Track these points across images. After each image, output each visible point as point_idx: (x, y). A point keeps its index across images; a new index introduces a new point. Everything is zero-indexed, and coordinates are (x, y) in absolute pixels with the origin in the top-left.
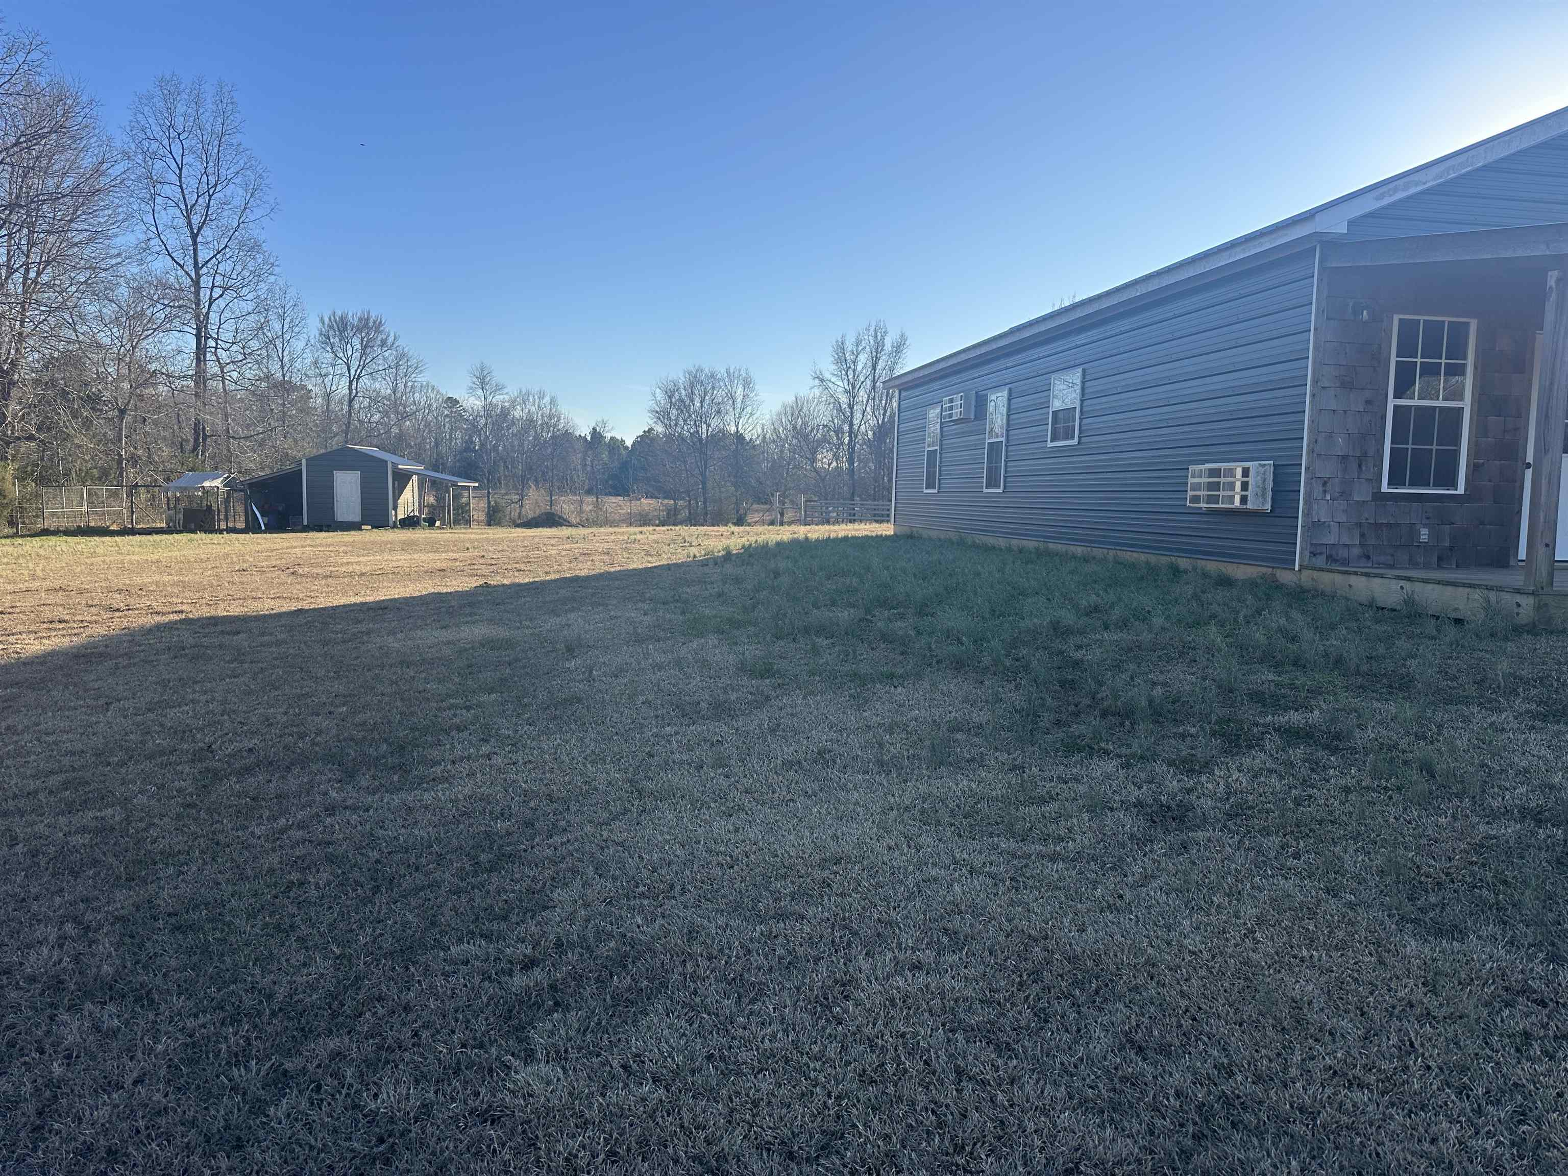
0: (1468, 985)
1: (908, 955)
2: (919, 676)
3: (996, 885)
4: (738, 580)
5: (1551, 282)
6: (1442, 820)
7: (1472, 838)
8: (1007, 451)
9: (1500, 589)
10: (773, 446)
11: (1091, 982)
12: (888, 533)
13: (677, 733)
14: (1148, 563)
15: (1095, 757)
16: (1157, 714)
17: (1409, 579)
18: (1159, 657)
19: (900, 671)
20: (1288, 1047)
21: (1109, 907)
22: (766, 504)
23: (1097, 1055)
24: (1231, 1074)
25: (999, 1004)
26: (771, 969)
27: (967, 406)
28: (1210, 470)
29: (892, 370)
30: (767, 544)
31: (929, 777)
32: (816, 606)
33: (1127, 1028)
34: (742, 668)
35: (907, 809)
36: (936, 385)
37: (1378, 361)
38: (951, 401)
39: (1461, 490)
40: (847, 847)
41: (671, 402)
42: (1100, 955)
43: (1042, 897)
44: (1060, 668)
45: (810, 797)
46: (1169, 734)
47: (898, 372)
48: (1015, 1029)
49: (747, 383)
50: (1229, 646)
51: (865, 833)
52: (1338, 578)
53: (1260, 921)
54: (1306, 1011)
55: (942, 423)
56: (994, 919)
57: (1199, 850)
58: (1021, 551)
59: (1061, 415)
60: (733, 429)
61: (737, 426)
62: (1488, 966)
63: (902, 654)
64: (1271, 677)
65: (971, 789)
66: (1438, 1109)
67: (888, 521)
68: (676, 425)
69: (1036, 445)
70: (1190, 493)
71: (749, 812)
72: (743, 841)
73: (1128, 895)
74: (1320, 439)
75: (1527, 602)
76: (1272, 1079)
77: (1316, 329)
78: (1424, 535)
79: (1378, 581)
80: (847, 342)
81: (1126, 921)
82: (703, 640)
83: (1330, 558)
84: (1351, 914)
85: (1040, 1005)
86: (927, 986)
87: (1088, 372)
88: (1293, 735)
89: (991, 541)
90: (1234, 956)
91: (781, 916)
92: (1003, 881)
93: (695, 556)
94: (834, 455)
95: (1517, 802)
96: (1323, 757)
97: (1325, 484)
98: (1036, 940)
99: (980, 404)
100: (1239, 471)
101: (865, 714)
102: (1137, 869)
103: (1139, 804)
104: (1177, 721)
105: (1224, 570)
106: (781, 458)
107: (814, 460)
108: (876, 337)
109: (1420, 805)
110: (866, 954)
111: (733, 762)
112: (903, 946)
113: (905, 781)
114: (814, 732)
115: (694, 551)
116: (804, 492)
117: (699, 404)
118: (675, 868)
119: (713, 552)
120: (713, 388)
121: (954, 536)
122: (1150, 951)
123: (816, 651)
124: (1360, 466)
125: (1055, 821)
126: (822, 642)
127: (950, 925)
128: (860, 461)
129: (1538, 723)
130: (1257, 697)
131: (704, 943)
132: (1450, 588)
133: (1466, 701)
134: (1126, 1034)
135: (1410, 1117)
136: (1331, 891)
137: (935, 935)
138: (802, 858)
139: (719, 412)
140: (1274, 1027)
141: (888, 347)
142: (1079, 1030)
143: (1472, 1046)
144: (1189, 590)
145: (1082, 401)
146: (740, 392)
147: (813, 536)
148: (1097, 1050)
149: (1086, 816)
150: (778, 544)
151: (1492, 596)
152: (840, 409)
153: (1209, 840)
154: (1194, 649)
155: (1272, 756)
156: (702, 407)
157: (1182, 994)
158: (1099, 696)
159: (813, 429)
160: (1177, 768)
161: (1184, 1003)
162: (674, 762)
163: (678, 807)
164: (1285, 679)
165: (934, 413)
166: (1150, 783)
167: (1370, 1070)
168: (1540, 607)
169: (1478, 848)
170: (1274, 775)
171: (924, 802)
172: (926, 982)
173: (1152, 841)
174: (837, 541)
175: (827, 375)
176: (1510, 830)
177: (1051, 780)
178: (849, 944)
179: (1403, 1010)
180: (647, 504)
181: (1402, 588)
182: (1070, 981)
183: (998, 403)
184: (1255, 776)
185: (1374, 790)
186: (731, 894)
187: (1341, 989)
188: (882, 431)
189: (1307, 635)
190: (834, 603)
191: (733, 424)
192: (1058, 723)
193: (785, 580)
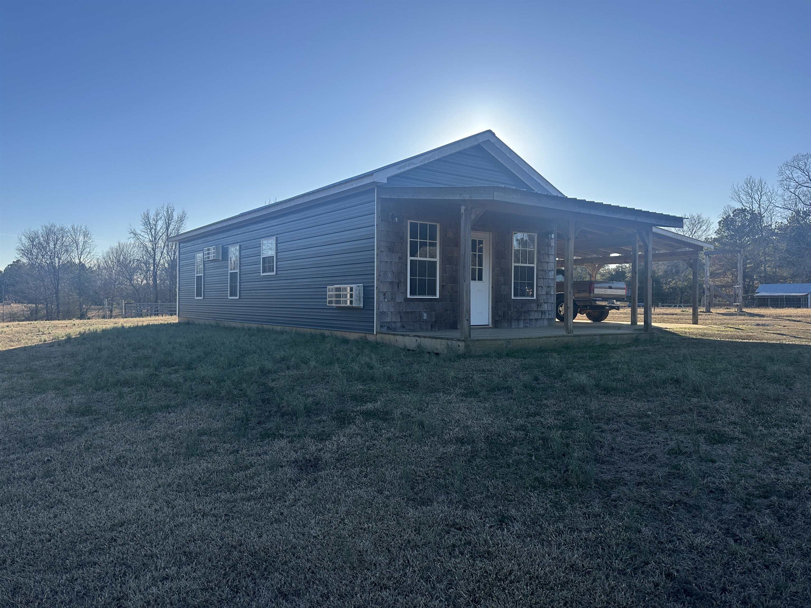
0: (433, 527)
1: (161, 572)
2: (184, 405)
3: (217, 520)
4: (73, 355)
5: (462, 211)
6: (426, 448)
7: (437, 455)
8: (240, 277)
9: (452, 339)
10: (104, 271)
11: (263, 564)
12: (175, 322)
13: (18, 459)
14: (311, 333)
15: (276, 440)
16: (308, 412)
17: (419, 336)
18: (312, 382)
19: (173, 403)
20: (355, 577)
21: (276, 520)
22: (101, 305)
23: (263, 605)
24: (328, 598)
25: (212, 589)
26: (71, 601)
27: (217, 252)
28: (336, 288)
29: (178, 230)
30: (96, 330)
31: (184, 464)
32: (123, 368)
33: (279, 586)
34: (70, 411)
35: (169, 485)
36: (200, 241)
37: (402, 239)
38: (209, 250)
39: (438, 297)
40: (129, 515)
41: (33, 245)
42: (268, 549)
43: (241, 522)
44: (263, 392)
45: (108, 487)
46: (313, 422)
47: (181, 232)
48: (219, 601)
49: (86, 235)
50: (343, 373)
51: (142, 504)
52: (392, 337)
53: (348, 513)
54: (364, 556)
55: (204, 262)
56: (213, 540)
57: (322, 481)
58: (249, 329)
59: (267, 260)
60: (77, 261)
61: (80, 259)
62: (441, 516)
63: (176, 393)
64: (361, 387)
65: (207, 468)
66: (417, 591)
67: (176, 314)
68: (37, 258)
69: (255, 275)
70: (328, 299)
71: (66, 503)
72: (59, 523)
73: (286, 512)
74: (381, 274)
75: (462, 344)
76: (347, 595)
77: (377, 225)
78: (425, 316)
79: (407, 337)
80: (150, 214)
81: (283, 527)
82: (44, 395)
83: (389, 328)
84: (387, 501)
85: (235, 584)
86: (171, 589)
87: (279, 239)
88: (368, 415)
89: (233, 324)
90: (334, 535)
91: (81, 566)
92: (221, 517)
93: (45, 341)
94: (144, 276)
95: (455, 435)
96: (380, 424)
97: (384, 294)
98: (235, 548)
99: (225, 253)
100: (349, 289)
101: (149, 432)
102: (291, 497)
103: (296, 461)
104: (317, 414)
105: (344, 335)
106: (110, 278)
107: (131, 280)
108: (168, 212)
109: (418, 442)
110: (135, 578)
111: (57, 473)
112: (158, 568)
113: (169, 469)
114: (115, 447)
115: (44, 337)
116: (125, 298)
117: (53, 246)
118: (7, 549)
119: (58, 337)
120: (63, 237)
121: (213, 323)
122: (294, 540)
123: (121, 395)
124: (398, 286)
125: (252, 478)
126: (126, 390)
127: (187, 550)
128: (161, 280)
129: (464, 398)
130: (354, 398)
131: (25, 594)
132: (434, 340)
133: (438, 391)
134: (279, 589)
135: (406, 598)
136: (380, 492)
137: (178, 557)
138: (99, 526)
139: (67, 251)
140: (350, 567)
141: (175, 217)
142: (254, 593)
143: (432, 556)
144: (329, 346)
145: (277, 253)
146: (81, 239)
147: (127, 325)
148: (263, 602)
149: (268, 473)
150: (103, 331)
151: (449, 342)
152: (147, 251)
153: (328, 475)
154: (328, 376)
155: (359, 426)
156: (55, 248)
157: (308, 560)
158: (281, 405)
159: (130, 262)
160: (315, 439)
161: (308, 565)
162: (14, 478)
163: (14, 507)
164: (366, 387)
165: (199, 256)
166: (301, 449)
167: (391, 579)
168: (467, 346)
169: (440, 459)
170: (359, 436)
171: (180, 480)
172: (170, 586)
173: (300, 480)
174: (143, 327)
175: (138, 232)
176: (451, 449)
177: (252, 456)
178: (125, 574)
179: (406, 545)
180: (16, 307)
181: (416, 340)
182: (252, 566)
183: (234, 252)
184: (351, 438)
185: (401, 438)
186: (48, 558)
187: (380, 541)
188: (173, 264)
189: (377, 365)
190: (135, 365)
191: (77, 258)
192: (259, 423)
193: (105, 353)
